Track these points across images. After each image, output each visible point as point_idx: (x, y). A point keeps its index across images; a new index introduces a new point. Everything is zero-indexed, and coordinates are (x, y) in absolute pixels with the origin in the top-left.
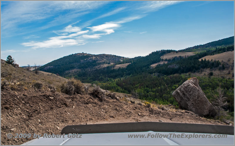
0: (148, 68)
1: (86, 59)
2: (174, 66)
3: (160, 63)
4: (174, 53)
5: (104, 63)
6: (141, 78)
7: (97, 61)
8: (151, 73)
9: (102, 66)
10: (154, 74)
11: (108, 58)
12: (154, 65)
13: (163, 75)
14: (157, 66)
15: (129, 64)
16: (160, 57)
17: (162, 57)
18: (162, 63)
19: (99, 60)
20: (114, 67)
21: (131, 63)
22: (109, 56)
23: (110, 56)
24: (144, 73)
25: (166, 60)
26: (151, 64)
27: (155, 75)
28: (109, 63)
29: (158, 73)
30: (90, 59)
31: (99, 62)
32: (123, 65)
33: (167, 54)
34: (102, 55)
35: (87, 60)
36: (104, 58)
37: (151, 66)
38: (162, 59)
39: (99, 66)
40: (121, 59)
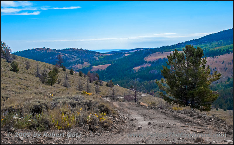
0: (131, 71)
1: (51, 58)
2: (154, 72)
3: (143, 66)
4: (159, 53)
5: (76, 62)
6: (124, 84)
7: (67, 60)
8: (134, 78)
9: (73, 66)
10: (135, 79)
11: (79, 54)
12: (137, 68)
13: (144, 81)
14: (140, 69)
15: (109, 65)
16: (143, 59)
17: (146, 58)
18: (145, 66)
19: (69, 59)
20: (91, 69)
21: (111, 64)
22: (79, 52)
23: (81, 50)
24: (126, 77)
25: (150, 62)
26: (134, 67)
27: (137, 80)
28: (82, 63)
29: (140, 78)
30: (57, 58)
31: (69, 62)
32: (101, 67)
33: (152, 55)
34: (70, 50)
35: (53, 58)
36: (73, 54)
37: (134, 68)
38: (145, 60)
39: (71, 67)
40: (96, 56)
